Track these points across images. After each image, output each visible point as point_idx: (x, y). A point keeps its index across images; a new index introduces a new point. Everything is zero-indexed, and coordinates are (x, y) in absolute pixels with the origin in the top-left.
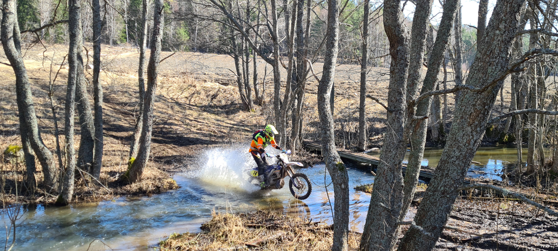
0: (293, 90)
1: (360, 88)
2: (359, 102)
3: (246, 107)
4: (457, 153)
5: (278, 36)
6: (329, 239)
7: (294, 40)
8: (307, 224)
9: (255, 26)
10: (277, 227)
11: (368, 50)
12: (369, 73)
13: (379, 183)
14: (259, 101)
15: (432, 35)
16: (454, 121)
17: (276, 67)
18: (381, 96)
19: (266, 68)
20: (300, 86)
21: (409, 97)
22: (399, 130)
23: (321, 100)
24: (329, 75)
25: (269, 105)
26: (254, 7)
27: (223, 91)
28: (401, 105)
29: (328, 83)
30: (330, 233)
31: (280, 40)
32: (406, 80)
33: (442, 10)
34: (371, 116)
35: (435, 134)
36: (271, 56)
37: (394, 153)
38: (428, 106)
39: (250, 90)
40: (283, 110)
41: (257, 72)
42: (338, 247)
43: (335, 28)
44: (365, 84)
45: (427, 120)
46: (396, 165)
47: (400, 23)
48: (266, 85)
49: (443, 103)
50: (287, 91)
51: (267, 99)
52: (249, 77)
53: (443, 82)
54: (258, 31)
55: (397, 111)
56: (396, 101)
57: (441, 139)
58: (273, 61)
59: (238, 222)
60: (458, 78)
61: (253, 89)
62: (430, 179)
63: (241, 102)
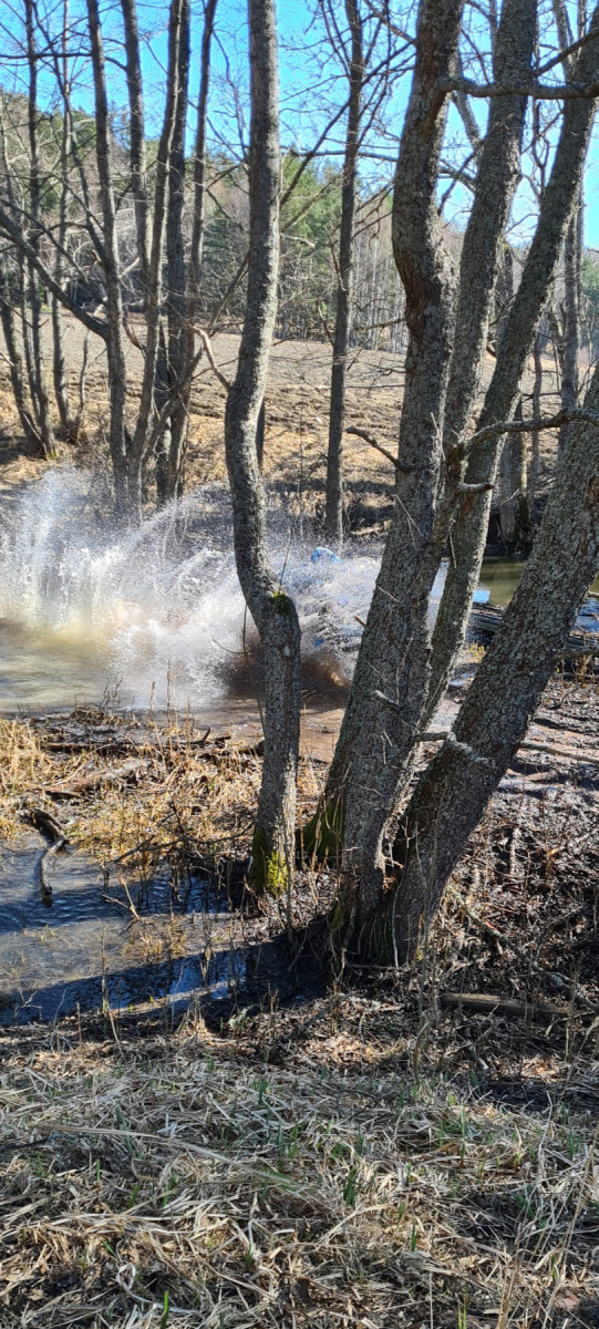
0: (159, 405)
1: (329, 406)
2: (327, 441)
3: (35, 447)
4: (557, 574)
5: (117, 259)
6: (251, 777)
7: (160, 273)
8: (196, 743)
9: (56, 226)
10: (125, 749)
11: (350, 306)
12: (353, 368)
13: (373, 645)
14: (69, 432)
15: (509, 274)
16: (554, 497)
17: (113, 344)
18: (380, 427)
19: (86, 342)
20: (177, 397)
21: (450, 437)
22: (425, 516)
23: (234, 436)
24: (252, 372)
25: (98, 443)
26: (51, 175)
28: (431, 456)
29: (252, 393)
30: (254, 762)
31: (124, 271)
32: (444, 392)
33: (536, 209)
34: (355, 477)
35: (508, 525)
36: (99, 313)
37: (411, 572)
38: (493, 458)
39: (44, 401)
40: (134, 457)
41: (63, 355)
42: (273, 795)
43: (268, 249)
44: (341, 394)
45: (490, 492)
46: (415, 601)
47: (433, 244)
48: (87, 390)
49: (529, 449)
50: (145, 408)
51: (90, 428)
52: (42, 368)
53: (531, 397)
54: (62, 240)
55: (420, 469)
56: (419, 445)
57: (521, 537)
58: (106, 326)
59: (25, 739)
60: (569, 387)
61: (52, 398)
62: (493, 634)
63: (21, 432)
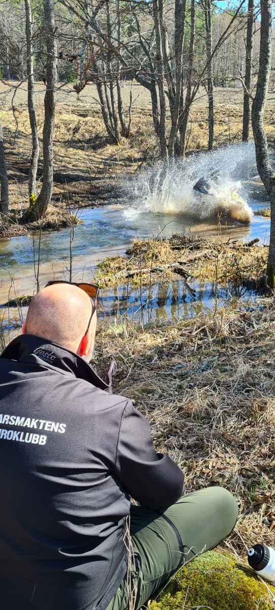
3: (113, 141)
14: (126, 133)
27: (84, 124)
39: (116, 120)
41: (121, 99)
63: (106, 134)
